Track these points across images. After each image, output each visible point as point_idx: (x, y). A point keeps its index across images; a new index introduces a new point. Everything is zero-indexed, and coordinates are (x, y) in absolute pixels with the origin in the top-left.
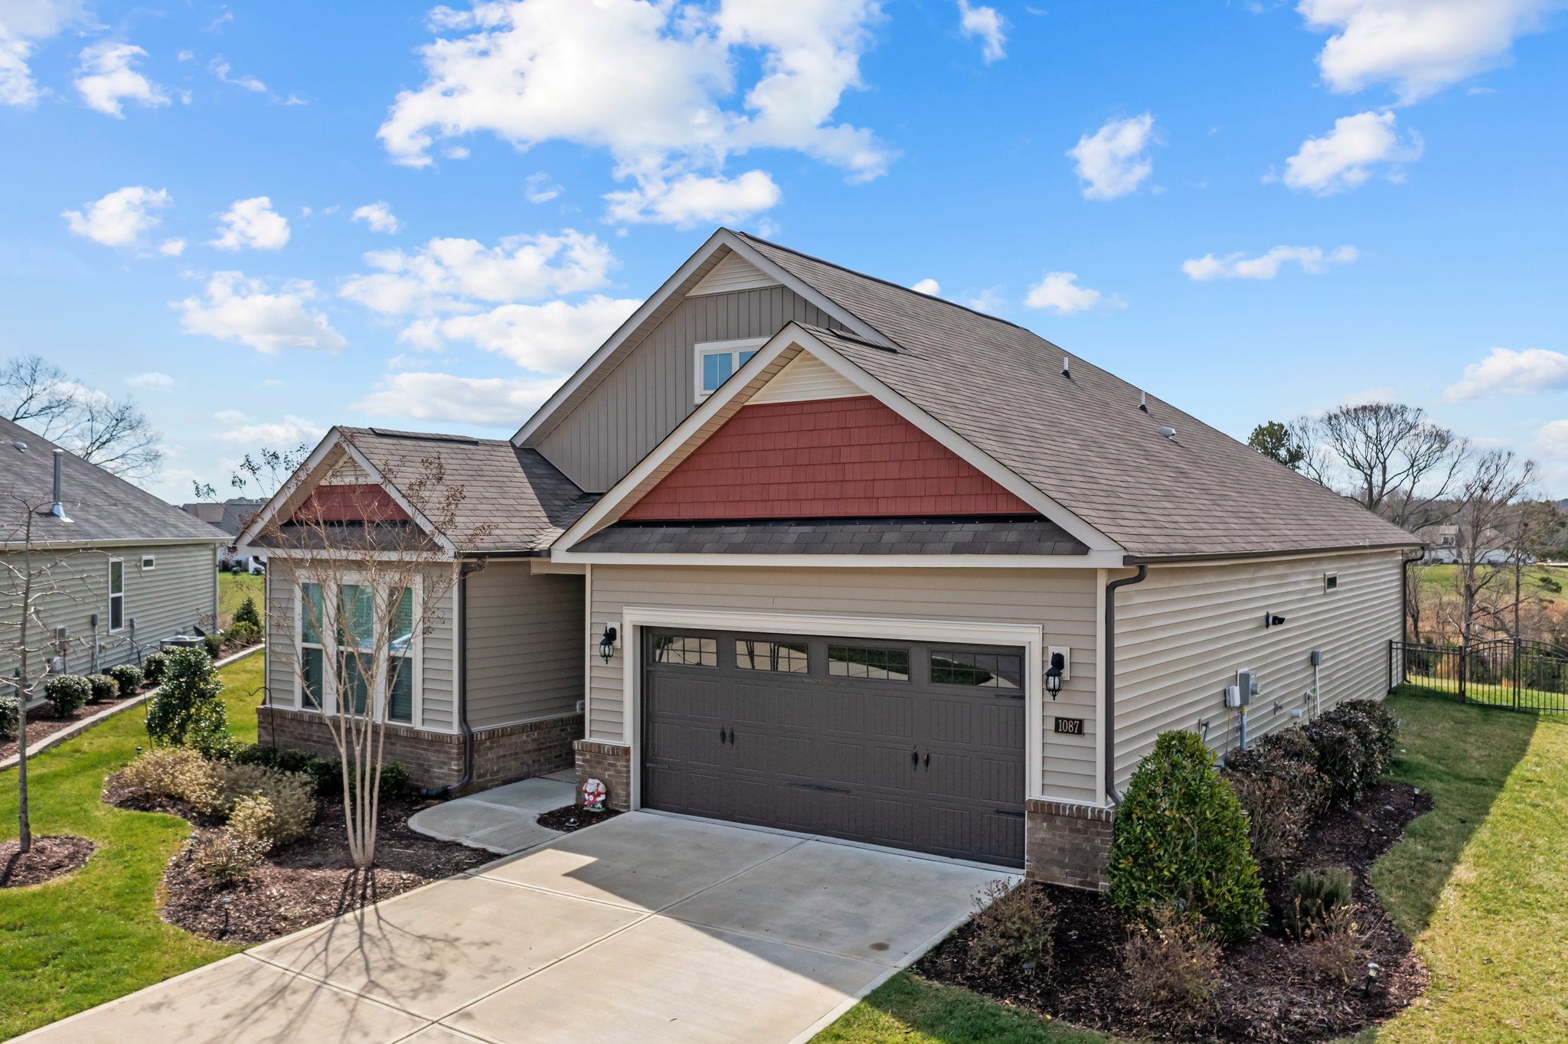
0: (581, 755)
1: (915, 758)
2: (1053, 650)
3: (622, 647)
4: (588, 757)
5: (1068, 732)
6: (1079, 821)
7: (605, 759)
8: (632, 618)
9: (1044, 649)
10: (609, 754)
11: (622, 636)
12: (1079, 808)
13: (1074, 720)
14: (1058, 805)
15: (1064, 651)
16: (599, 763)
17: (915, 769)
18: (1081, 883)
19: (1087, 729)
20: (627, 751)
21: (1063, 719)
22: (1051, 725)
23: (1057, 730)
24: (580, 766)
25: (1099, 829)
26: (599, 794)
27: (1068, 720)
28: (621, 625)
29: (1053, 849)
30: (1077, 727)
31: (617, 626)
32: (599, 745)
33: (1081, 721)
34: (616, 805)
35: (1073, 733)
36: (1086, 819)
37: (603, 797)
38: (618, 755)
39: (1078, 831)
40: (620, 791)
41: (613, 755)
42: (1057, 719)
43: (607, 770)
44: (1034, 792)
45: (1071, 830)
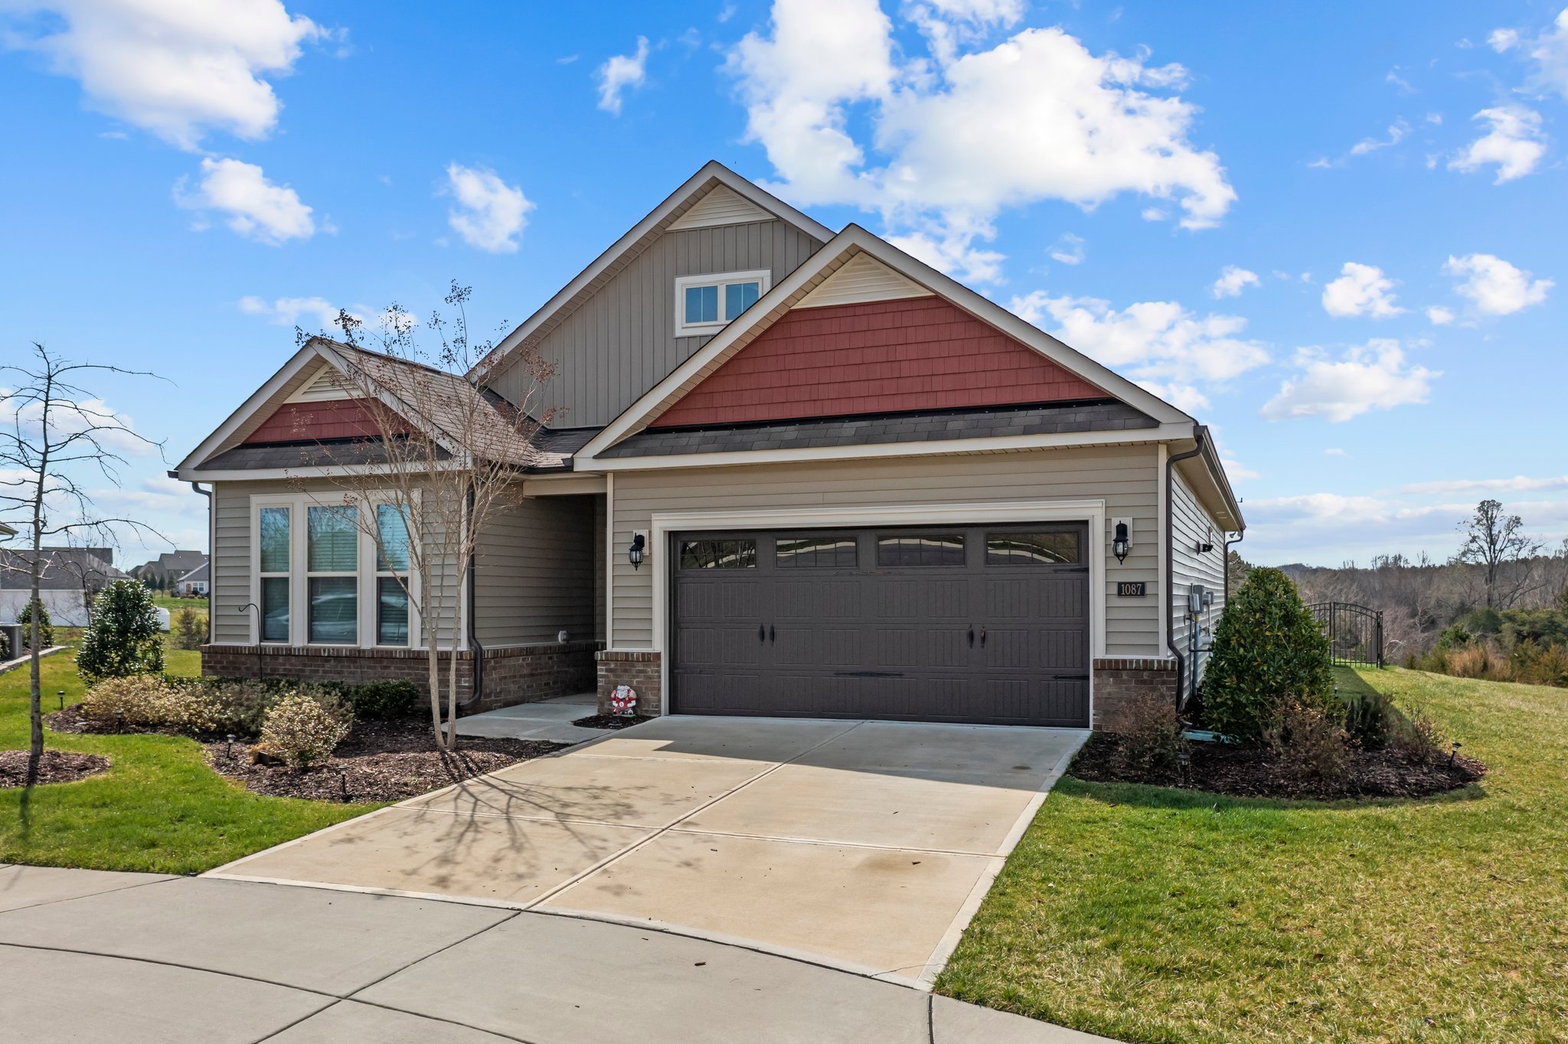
0: (605, 665)
1: (971, 636)
2: (1115, 522)
3: (651, 554)
4: (612, 666)
5: (1131, 595)
6: (1145, 673)
7: (633, 666)
8: (661, 524)
9: (1108, 521)
10: (638, 661)
11: (650, 543)
12: (1145, 661)
13: (1136, 583)
14: (1124, 661)
15: (1127, 521)
16: (626, 671)
17: (971, 647)
19: (1149, 590)
20: (658, 655)
21: (1125, 583)
22: (1114, 590)
23: (1120, 594)
24: (602, 676)
25: (1165, 678)
26: (630, 700)
27: (1131, 583)
28: (650, 532)
29: (1119, 701)
30: (1139, 590)
31: (644, 533)
32: (627, 654)
33: (1143, 584)
34: (646, 711)
35: (1136, 595)
36: (1153, 670)
37: (633, 703)
38: (649, 660)
39: (1144, 682)
40: (650, 697)
41: (643, 661)
42: (1120, 584)
43: (634, 677)
44: (1098, 651)
45: (1137, 682)
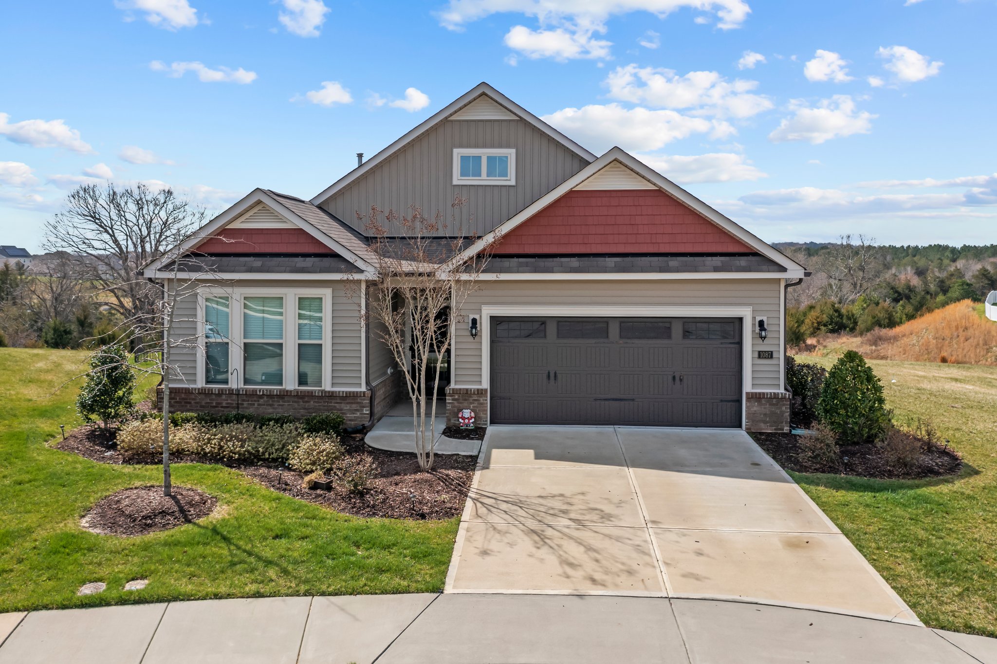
1: (674, 378)
2: (758, 319)
3: (481, 329)
5: (765, 358)
6: (774, 400)
7: (471, 397)
8: (487, 312)
9: (754, 318)
11: (481, 323)
12: (774, 393)
13: (768, 352)
14: (764, 394)
15: (765, 319)
16: (466, 400)
17: (674, 384)
18: (775, 429)
19: (775, 355)
20: (486, 390)
21: (762, 352)
22: (756, 355)
23: (759, 357)
24: (449, 403)
25: (785, 402)
27: (765, 352)
28: (481, 316)
29: (761, 415)
30: (769, 355)
31: (477, 317)
32: (467, 390)
33: (772, 352)
34: (479, 424)
35: (768, 358)
36: (778, 398)
37: (473, 420)
39: (774, 404)
40: (482, 415)
41: (478, 394)
42: (759, 352)
43: (471, 403)
44: (748, 387)
45: (770, 405)
